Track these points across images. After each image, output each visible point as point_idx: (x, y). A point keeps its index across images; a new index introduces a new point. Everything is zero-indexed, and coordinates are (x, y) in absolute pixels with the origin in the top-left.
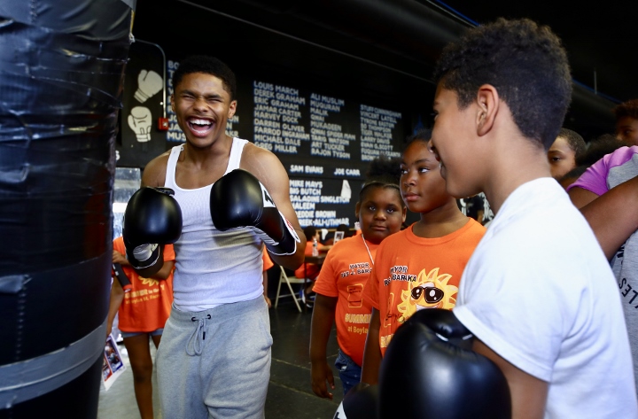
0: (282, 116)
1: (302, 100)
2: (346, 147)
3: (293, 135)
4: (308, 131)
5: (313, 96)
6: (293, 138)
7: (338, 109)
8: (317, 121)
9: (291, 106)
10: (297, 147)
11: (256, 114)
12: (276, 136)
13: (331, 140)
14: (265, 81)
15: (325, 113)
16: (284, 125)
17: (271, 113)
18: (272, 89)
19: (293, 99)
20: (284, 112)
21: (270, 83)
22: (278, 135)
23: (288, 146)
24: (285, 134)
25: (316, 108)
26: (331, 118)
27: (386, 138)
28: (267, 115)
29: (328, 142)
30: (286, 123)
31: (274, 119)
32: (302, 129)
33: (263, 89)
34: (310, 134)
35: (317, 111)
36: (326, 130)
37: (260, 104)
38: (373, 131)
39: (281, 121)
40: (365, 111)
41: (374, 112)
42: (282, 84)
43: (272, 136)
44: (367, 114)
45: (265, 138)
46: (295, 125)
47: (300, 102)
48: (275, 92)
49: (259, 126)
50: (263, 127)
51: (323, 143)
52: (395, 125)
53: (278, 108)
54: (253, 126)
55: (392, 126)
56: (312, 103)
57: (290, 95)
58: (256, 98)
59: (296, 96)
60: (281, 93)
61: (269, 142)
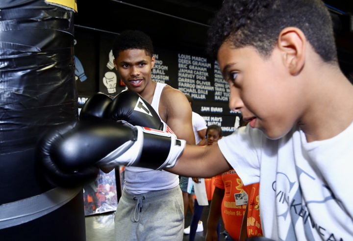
0: (196, 75)
1: (209, 65)
3: (203, 87)
4: (212, 85)
5: (216, 62)
6: (203, 90)
8: (219, 78)
9: (202, 69)
10: (206, 95)
11: (180, 75)
12: (192, 89)
14: (186, 54)
16: (198, 81)
17: (189, 74)
18: (190, 59)
19: (203, 64)
20: (197, 73)
21: (188, 55)
22: (194, 87)
23: (200, 94)
24: (198, 87)
25: (218, 70)
28: (186, 75)
29: (226, 92)
30: (199, 80)
31: (191, 77)
32: (209, 83)
33: (184, 59)
34: (214, 87)
36: (225, 84)
37: (182, 68)
39: (195, 79)
42: (196, 55)
43: (190, 88)
45: (185, 90)
46: (204, 81)
47: (208, 66)
48: (192, 61)
49: (181, 82)
50: (184, 83)
51: (223, 92)
53: (193, 70)
54: (178, 82)
56: (216, 66)
57: (201, 62)
58: (179, 65)
59: (205, 62)
60: (195, 61)
61: (188, 92)
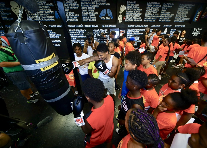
1: (160, 6)
2: (170, 18)
4: (159, 15)
5: (164, 4)
6: (155, 17)
7: (171, 6)
8: (163, 11)
9: (157, 8)
11: (146, 12)
12: (150, 17)
13: (166, 17)
14: (150, 2)
15: (167, 8)
17: (150, 11)
18: (152, 4)
19: (158, 6)
20: (154, 10)
24: (153, 16)
25: (164, 7)
26: (168, 10)
27: (185, 14)
30: (154, 13)
33: (149, 4)
36: (165, 14)
37: (148, 9)
38: (181, 12)
39: (152, 13)
41: (184, 6)
44: (181, 7)
45: (147, 18)
46: (156, 13)
50: (147, 15)
51: (163, 18)
52: (191, 9)
53: (152, 9)
54: (145, 15)
55: (190, 9)
58: (147, 7)
60: (154, 4)
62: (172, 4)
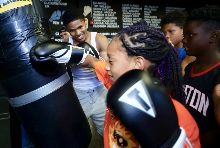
0: (133, 15)
1: (141, 8)
2: (159, 24)
5: (145, 6)
7: (156, 10)
8: (147, 16)
9: (137, 11)
11: (123, 16)
12: (131, 23)
13: (152, 22)
14: (126, 3)
15: (150, 12)
16: (134, 18)
17: (129, 15)
18: (129, 6)
20: (134, 14)
21: (128, 4)
22: (132, 22)
25: (146, 11)
26: (153, 14)
28: (127, 16)
29: (151, 23)
30: (135, 18)
31: (130, 17)
33: (125, 6)
35: (147, 12)
36: (151, 19)
37: (124, 12)
39: (133, 17)
40: (168, 9)
41: (172, 9)
42: (132, 4)
43: (129, 23)
45: (127, 24)
46: (138, 18)
47: (140, 9)
48: (130, 7)
49: (124, 20)
50: (126, 20)
51: (149, 23)
53: (131, 13)
54: (122, 20)
56: (145, 9)
57: (136, 7)
58: (123, 10)
59: (138, 7)
60: (132, 7)
61: (128, 25)
62: (155, 7)
